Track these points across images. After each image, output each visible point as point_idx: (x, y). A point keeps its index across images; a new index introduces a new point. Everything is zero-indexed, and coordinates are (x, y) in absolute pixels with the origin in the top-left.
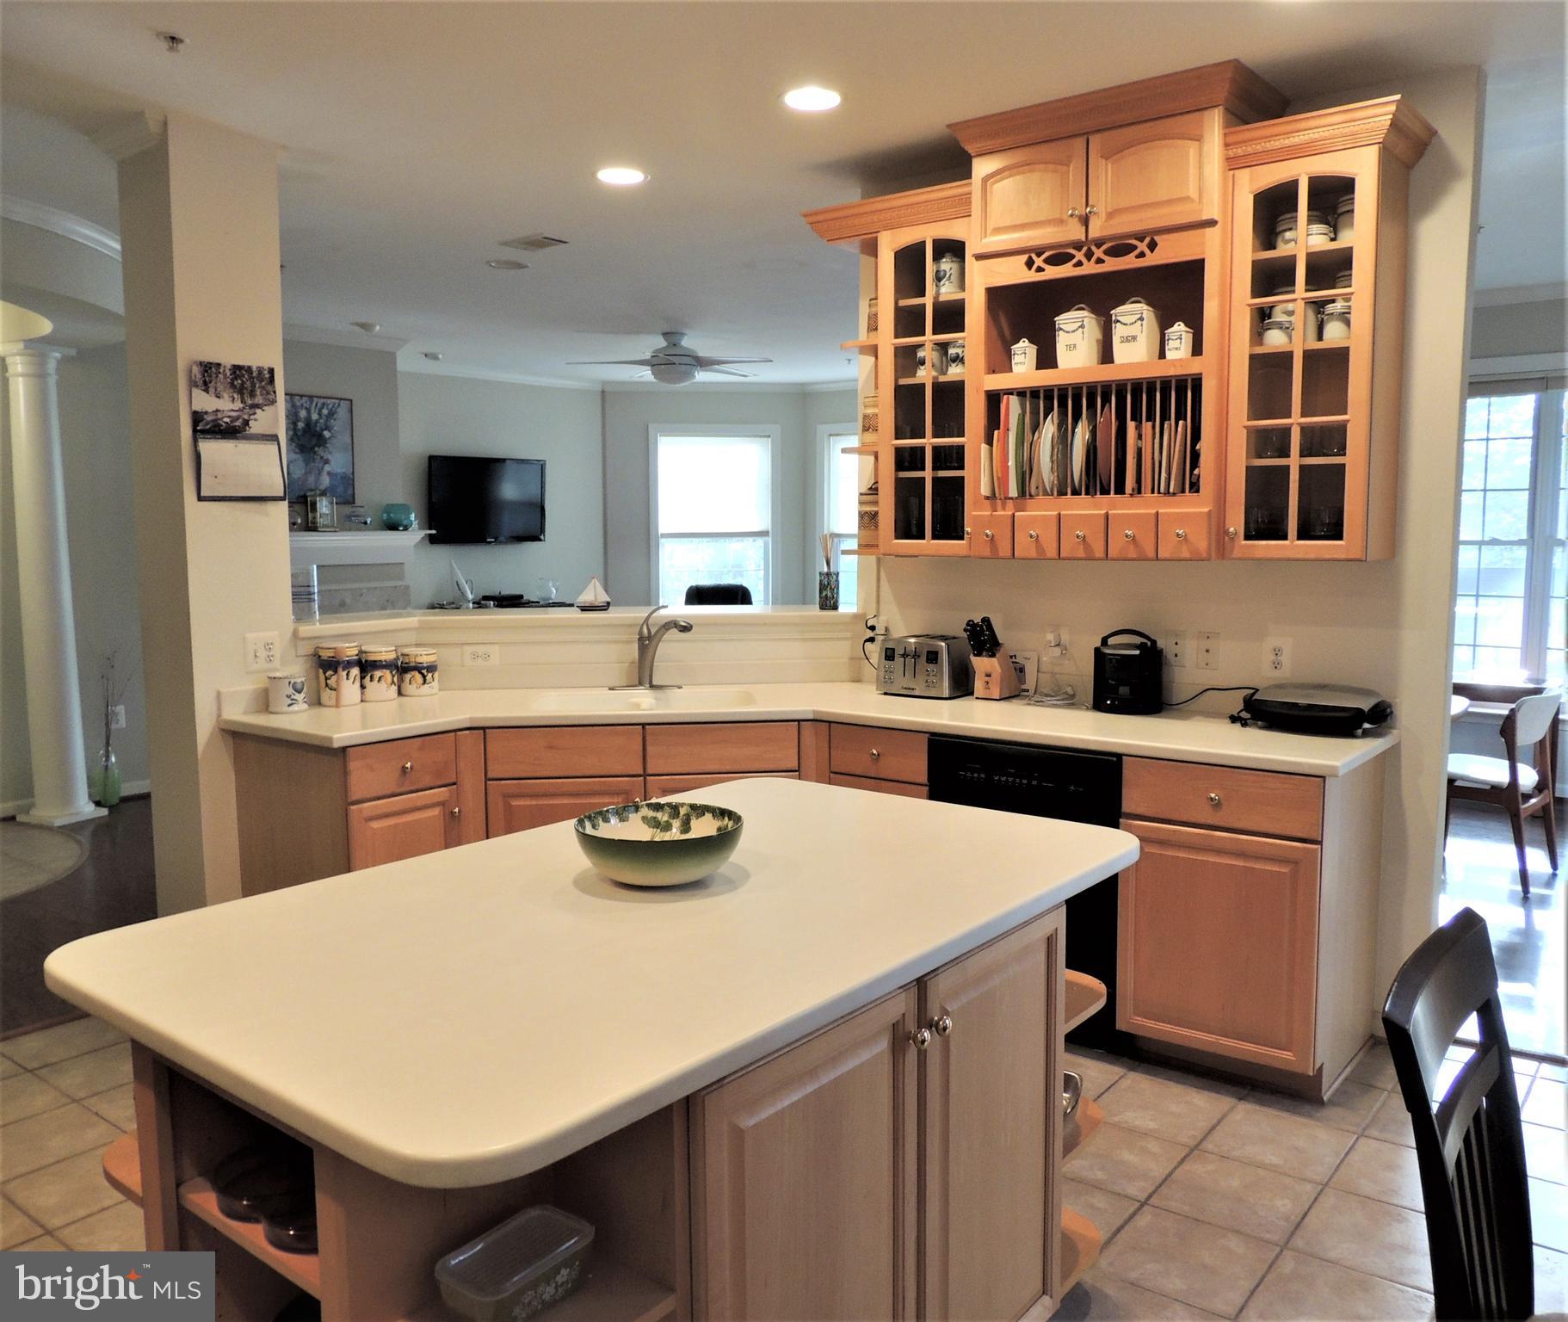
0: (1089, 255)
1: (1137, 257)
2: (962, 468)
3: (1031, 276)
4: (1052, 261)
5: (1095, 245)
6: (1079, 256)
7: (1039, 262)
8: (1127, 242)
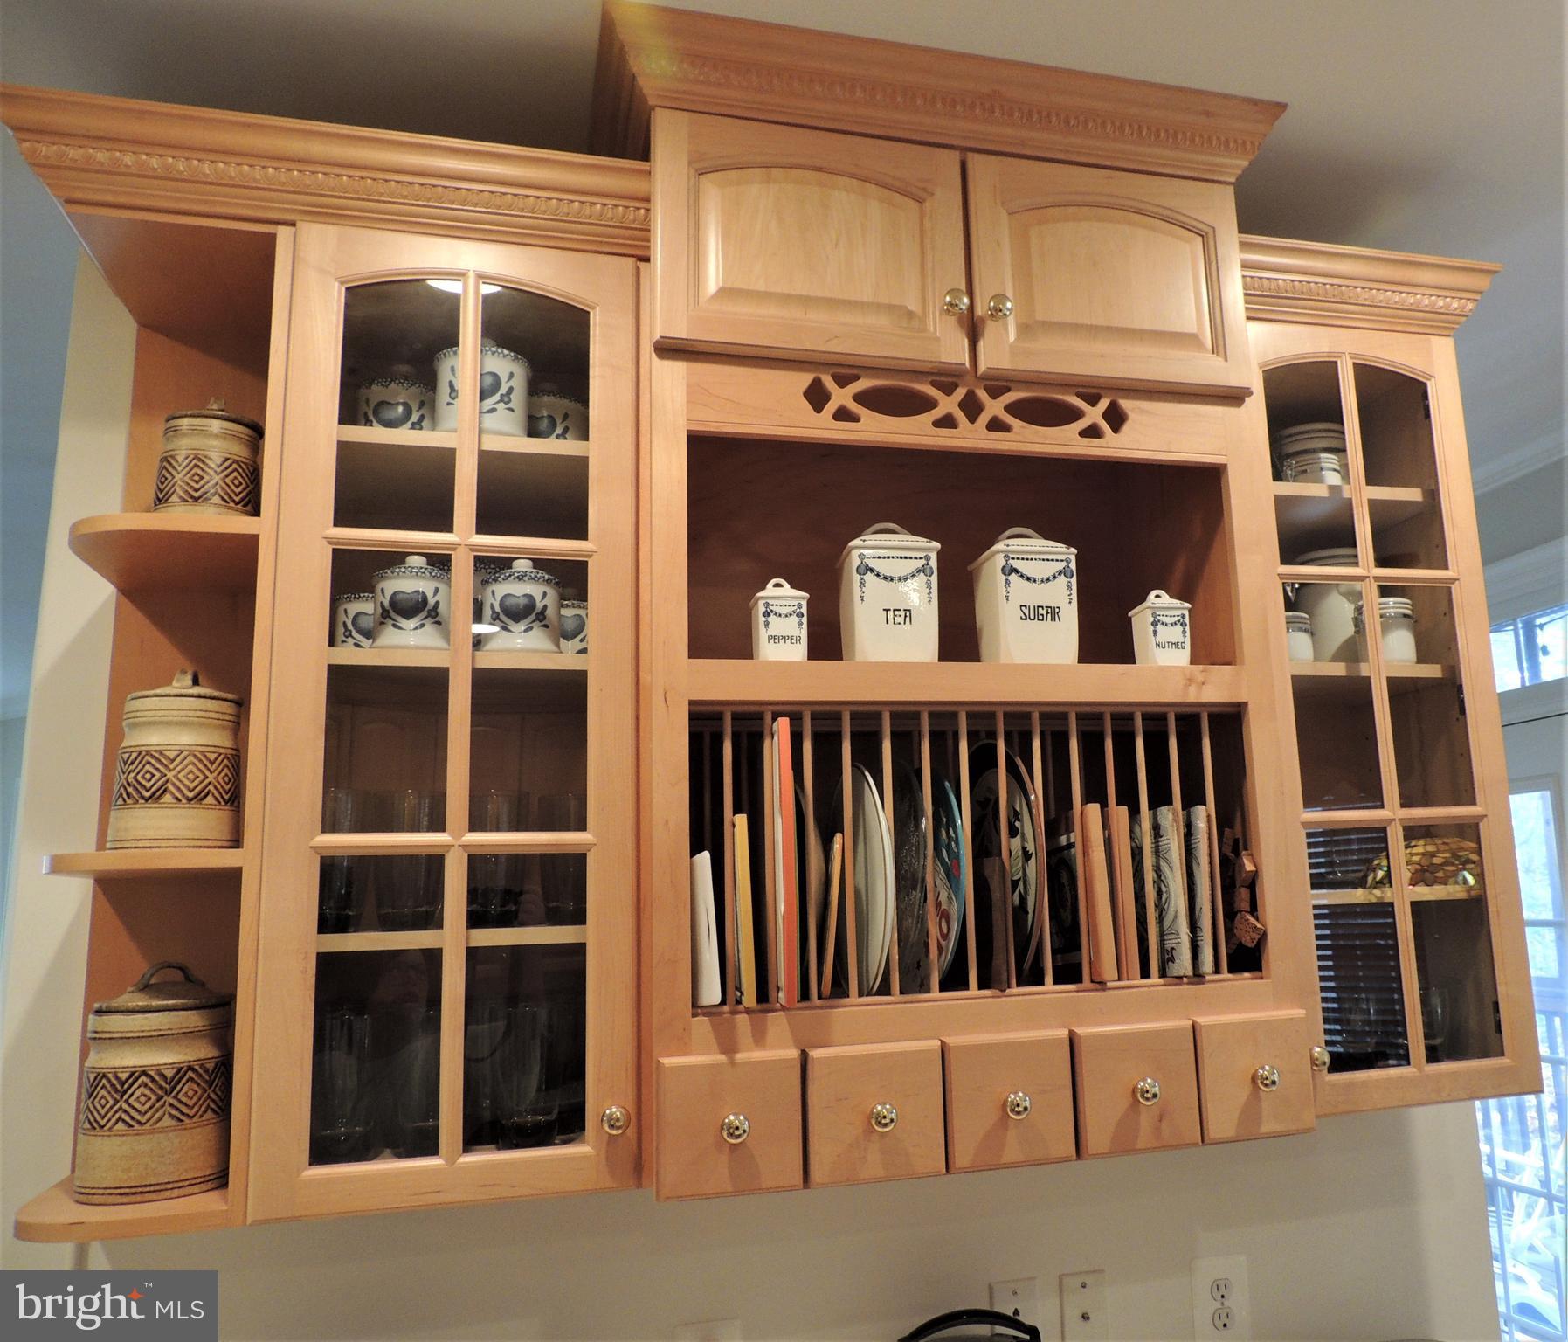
0: (972, 408)
1: (1084, 433)
2: (579, 917)
3: (821, 427)
4: (878, 401)
5: (987, 389)
6: (948, 404)
7: (841, 397)
8: (1060, 397)
